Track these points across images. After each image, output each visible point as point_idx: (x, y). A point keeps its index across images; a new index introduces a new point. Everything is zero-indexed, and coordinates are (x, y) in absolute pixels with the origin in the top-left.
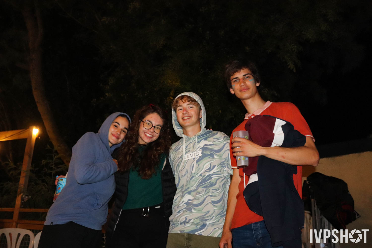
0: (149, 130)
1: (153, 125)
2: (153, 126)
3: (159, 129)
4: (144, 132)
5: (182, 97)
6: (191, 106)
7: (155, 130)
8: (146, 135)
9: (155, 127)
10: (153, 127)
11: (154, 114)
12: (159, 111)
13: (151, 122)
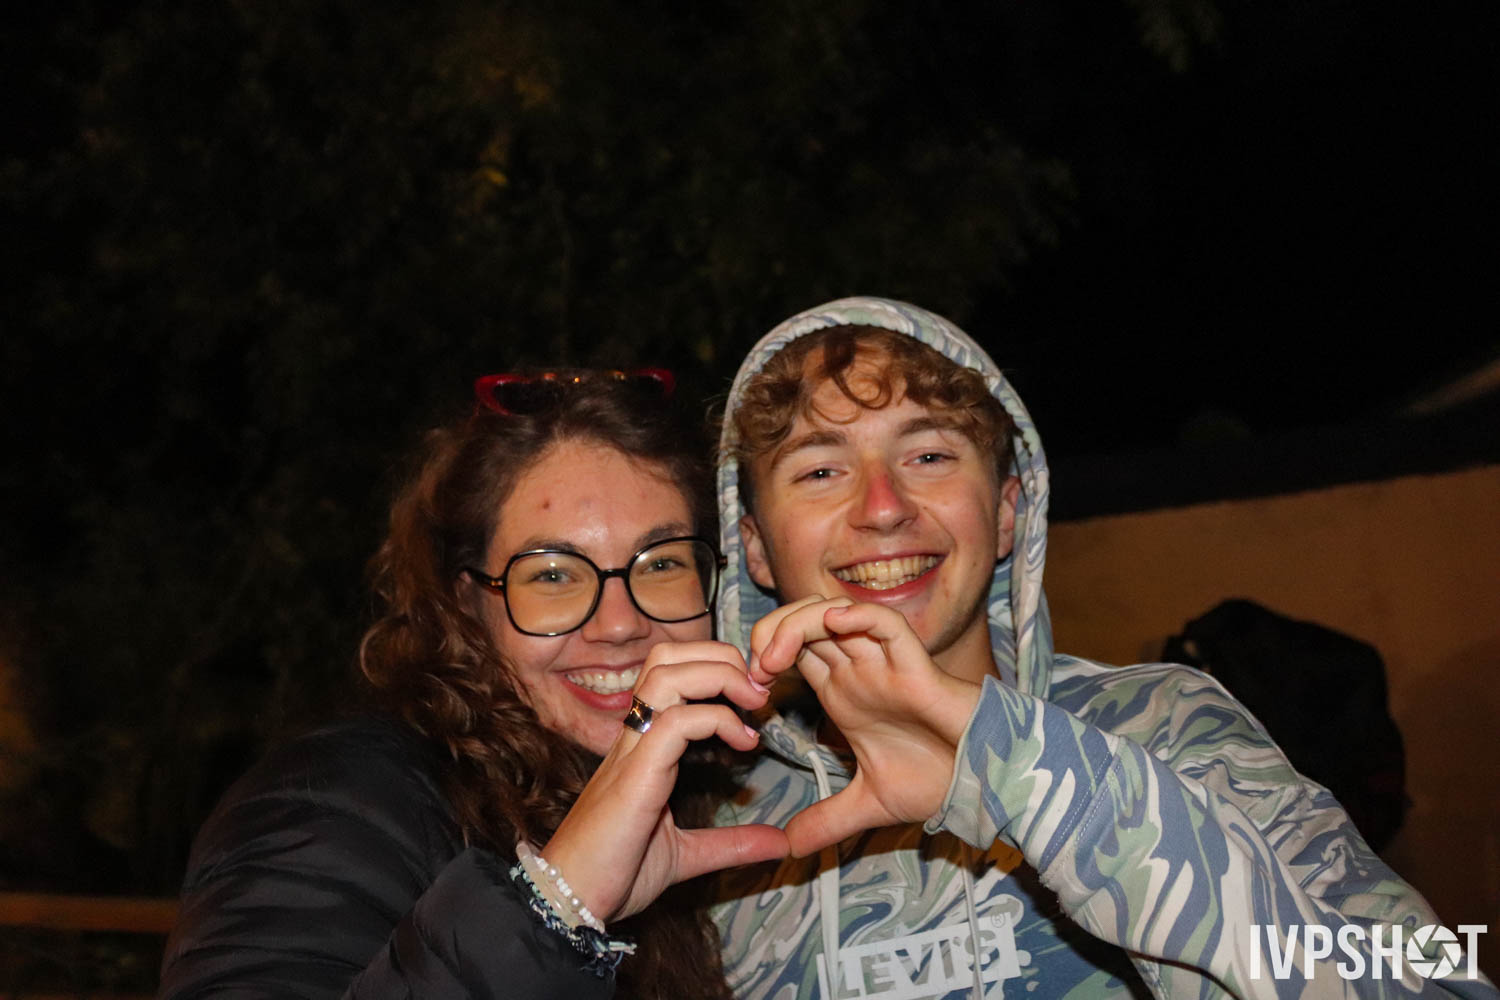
0: (590, 631)
1: (608, 565)
2: (603, 576)
3: (679, 564)
4: (564, 672)
5: (842, 345)
6: (928, 440)
7: (644, 602)
8: (589, 698)
9: (624, 574)
10: (614, 586)
11: (554, 459)
12: (585, 403)
13: (569, 550)
